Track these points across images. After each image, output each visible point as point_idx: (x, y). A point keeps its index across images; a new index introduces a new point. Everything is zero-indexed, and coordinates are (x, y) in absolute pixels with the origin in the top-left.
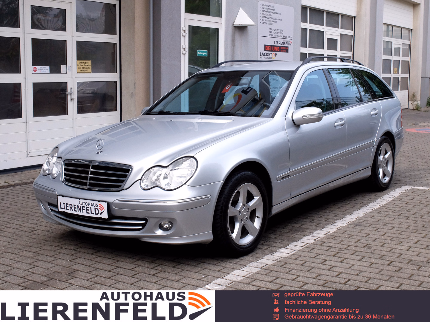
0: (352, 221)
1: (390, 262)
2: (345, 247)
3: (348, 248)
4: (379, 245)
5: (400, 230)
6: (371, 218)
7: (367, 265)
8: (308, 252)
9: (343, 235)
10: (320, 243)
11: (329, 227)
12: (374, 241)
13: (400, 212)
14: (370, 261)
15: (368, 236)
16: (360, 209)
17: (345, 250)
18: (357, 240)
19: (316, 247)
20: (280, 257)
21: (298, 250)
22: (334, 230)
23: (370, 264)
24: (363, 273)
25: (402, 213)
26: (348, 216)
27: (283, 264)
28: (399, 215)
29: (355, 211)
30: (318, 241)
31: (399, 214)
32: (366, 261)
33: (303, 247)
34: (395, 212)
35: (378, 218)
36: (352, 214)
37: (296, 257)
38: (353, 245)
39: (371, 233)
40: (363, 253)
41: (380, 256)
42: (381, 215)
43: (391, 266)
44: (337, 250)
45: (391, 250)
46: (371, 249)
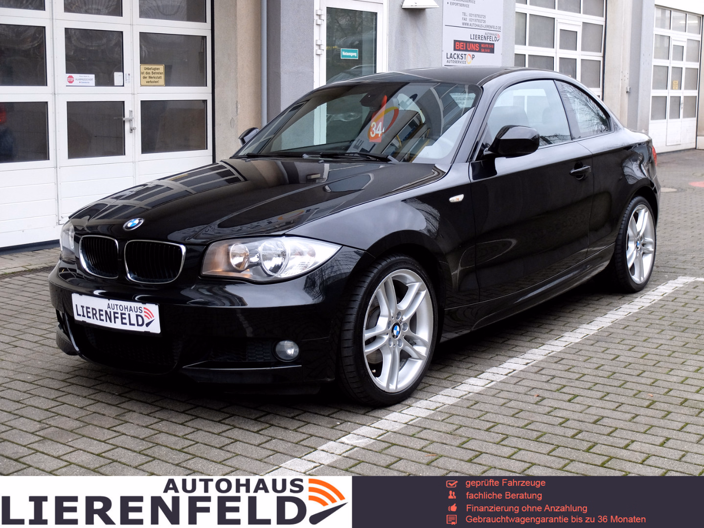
0: (592, 333)
2: (577, 376)
3: (583, 378)
4: (634, 374)
5: (671, 349)
6: (624, 329)
8: (515, 384)
9: (575, 357)
11: (552, 344)
12: (626, 367)
14: (617, 401)
15: (616, 359)
16: (606, 314)
17: (577, 381)
19: (527, 375)
21: (499, 380)
22: (560, 349)
23: (617, 404)
25: (676, 320)
26: (585, 326)
29: (596, 317)
31: (671, 323)
32: (611, 400)
33: (506, 377)
34: (663, 319)
36: (591, 322)
38: (590, 374)
39: (622, 354)
40: (606, 386)
41: (635, 392)
42: (641, 324)
43: (652, 409)
44: (564, 382)
45: (653, 383)
46: (620, 380)
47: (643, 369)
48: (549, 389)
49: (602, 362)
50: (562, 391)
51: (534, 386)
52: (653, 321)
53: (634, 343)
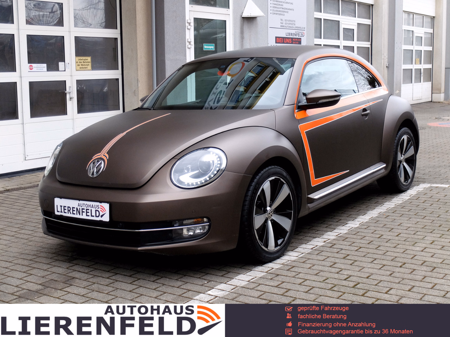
0: (366, 221)
1: (402, 263)
5: (415, 230)
7: (378, 268)
8: (317, 255)
9: (355, 236)
10: (330, 245)
11: (340, 228)
13: (417, 212)
15: (381, 237)
16: (374, 209)
17: (356, 252)
18: (369, 242)
19: (325, 249)
22: (346, 232)
24: (373, 275)
25: (419, 212)
26: (361, 216)
28: (415, 215)
29: (368, 210)
30: (327, 243)
34: (411, 211)
35: (393, 218)
36: (365, 214)
37: (304, 260)
38: (364, 247)
39: (384, 234)
40: (374, 254)
41: (393, 258)
42: (397, 215)
43: (404, 268)
44: (348, 253)
45: (404, 251)
46: (383, 250)
47: (398, 243)
48: (339, 257)
49: (372, 239)
50: (346, 258)
51: (329, 256)
52: (405, 212)
53: (392, 227)
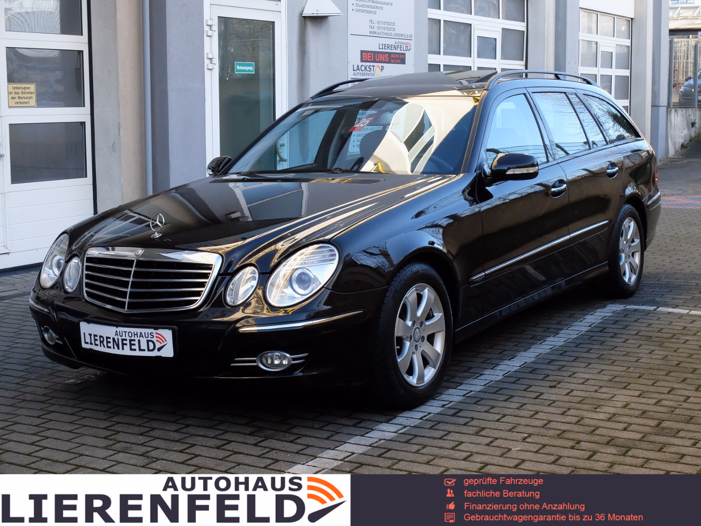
0: (514, 370)
1: (576, 441)
2: (498, 417)
3: (503, 420)
4: (558, 413)
5: (598, 384)
6: (548, 364)
7: (535, 450)
8: (430, 428)
9: (495, 396)
10: (453, 411)
11: (471, 383)
12: (549, 405)
13: (601, 353)
14: (539, 443)
15: (539, 398)
16: (530, 348)
17: (497, 423)
18: (519, 405)
20: (377, 440)
21: (412, 425)
22: (479, 388)
23: (541, 446)
24: (525, 462)
25: (604, 353)
26: (506, 362)
27: (383, 451)
28: (597, 358)
29: (519, 351)
30: (448, 408)
31: (598, 356)
32: (534, 441)
33: (420, 421)
34: (590, 352)
35: (560, 363)
36: (514, 357)
37: (408, 438)
40: (529, 427)
41: (559, 432)
42: (567, 358)
43: (577, 449)
44: (483, 424)
45: (579, 421)
46: (544, 420)
47: (567, 407)
48: (468, 432)
49: (525, 401)
50: (480, 434)
51: (450, 430)
52: (580, 354)
53: (559, 379)
